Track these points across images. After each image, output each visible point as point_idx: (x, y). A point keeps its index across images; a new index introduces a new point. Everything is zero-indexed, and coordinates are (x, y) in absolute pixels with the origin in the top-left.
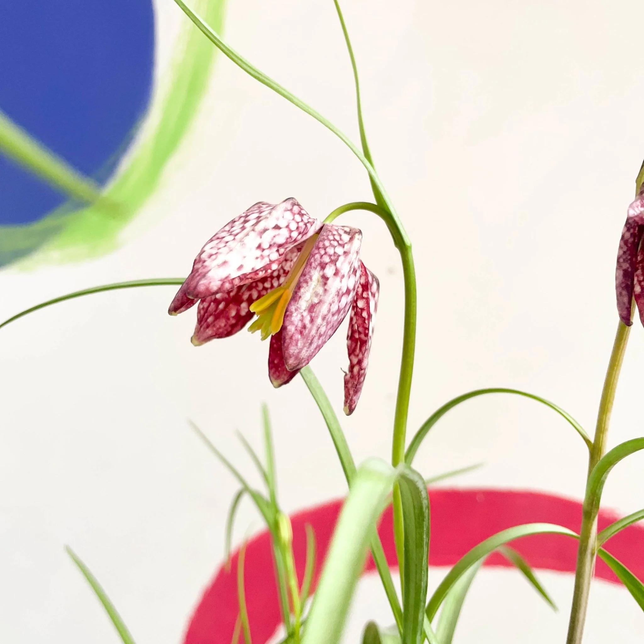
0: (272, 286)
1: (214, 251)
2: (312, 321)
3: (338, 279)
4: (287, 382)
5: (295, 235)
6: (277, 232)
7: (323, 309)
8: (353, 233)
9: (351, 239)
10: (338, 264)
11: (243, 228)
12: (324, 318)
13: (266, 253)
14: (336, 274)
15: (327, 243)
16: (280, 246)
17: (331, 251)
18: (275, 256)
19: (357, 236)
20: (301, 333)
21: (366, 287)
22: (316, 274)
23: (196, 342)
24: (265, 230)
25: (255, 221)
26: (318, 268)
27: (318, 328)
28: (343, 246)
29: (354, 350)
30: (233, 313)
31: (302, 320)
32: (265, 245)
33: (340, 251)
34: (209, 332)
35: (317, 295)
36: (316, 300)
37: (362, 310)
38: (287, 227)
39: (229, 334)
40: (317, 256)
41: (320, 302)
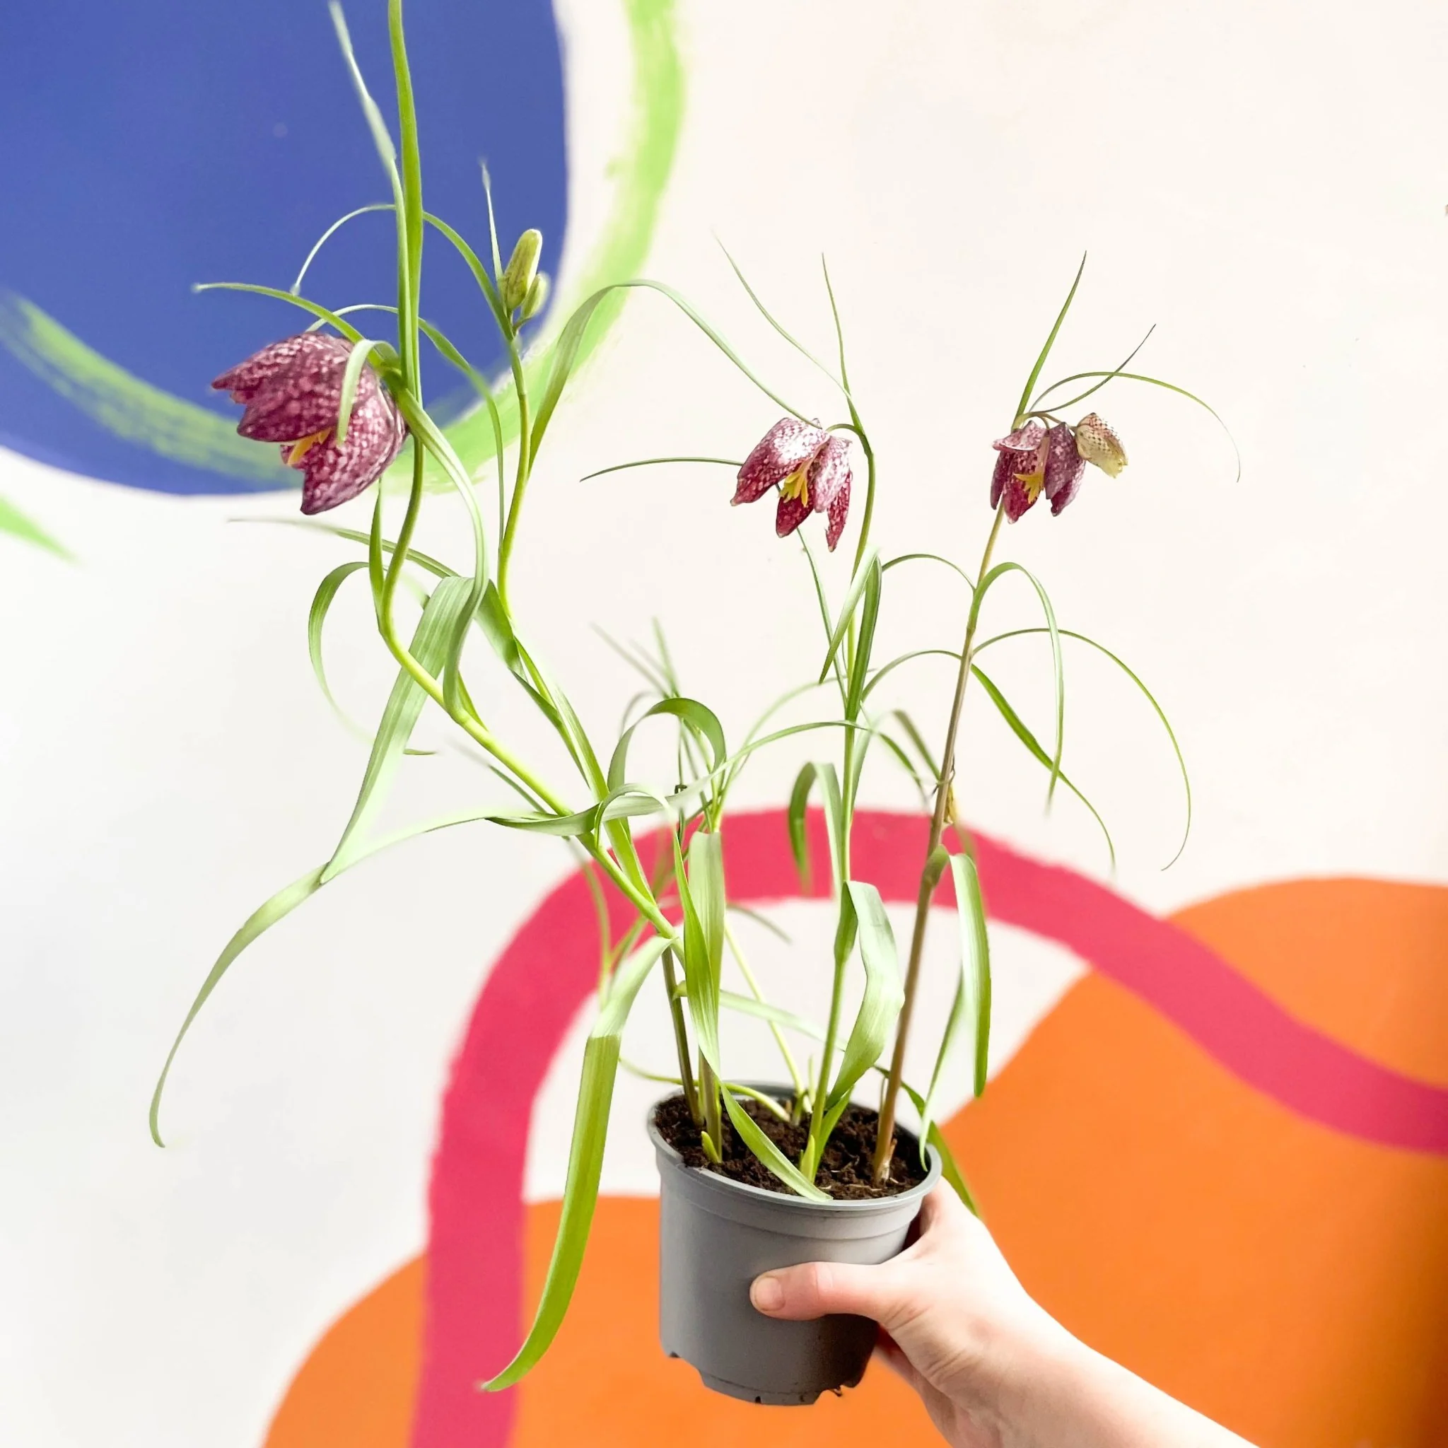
0: (779, 473)
1: (781, 444)
2: (829, 488)
3: (842, 466)
4: (788, 534)
5: (820, 439)
6: (811, 437)
7: (835, 483)
8: (848, 443)
9: (847, 445)
10: (842, 458)
11: (793, 433)
12: (835, 487)
13: (807, 448)
14: (841, 463)
15: (835, 446)
16: (814, 445)
17: (838, 451)
18: (810, 451)
19: (850, 444)
20: (823, 493)
21: (848, 476)
22: (830, 463)
23: (733, 503)
24: (806, 435)
25: (799, 430)
26: (832, 460)
27: (832, 492)
28: (843, 448)
29: (833, 517)
30: (754, 489)
31: (824, 486)
32: (807, 444)
33: (842, 451)
34: (740, 498)
35: (830, 474)
36: (830, 477)
37: (845, 489)
38: (817, 435)
39: (752, 501)
40: (831, 453)
41: (833, 478)
